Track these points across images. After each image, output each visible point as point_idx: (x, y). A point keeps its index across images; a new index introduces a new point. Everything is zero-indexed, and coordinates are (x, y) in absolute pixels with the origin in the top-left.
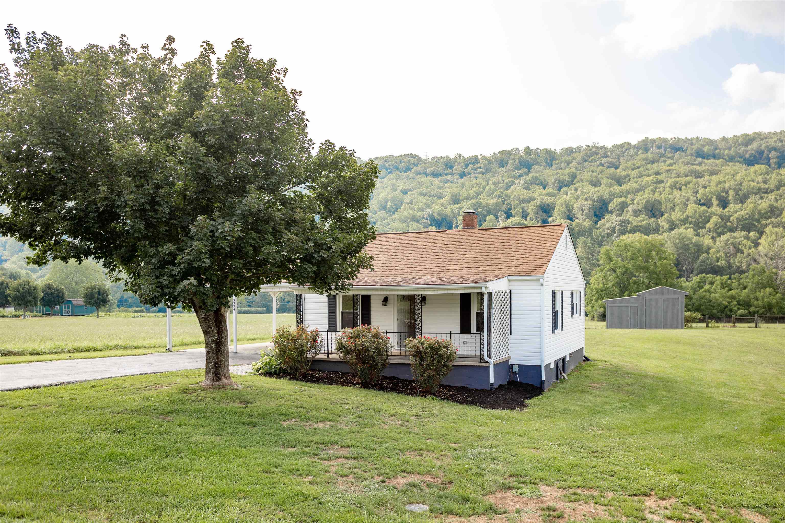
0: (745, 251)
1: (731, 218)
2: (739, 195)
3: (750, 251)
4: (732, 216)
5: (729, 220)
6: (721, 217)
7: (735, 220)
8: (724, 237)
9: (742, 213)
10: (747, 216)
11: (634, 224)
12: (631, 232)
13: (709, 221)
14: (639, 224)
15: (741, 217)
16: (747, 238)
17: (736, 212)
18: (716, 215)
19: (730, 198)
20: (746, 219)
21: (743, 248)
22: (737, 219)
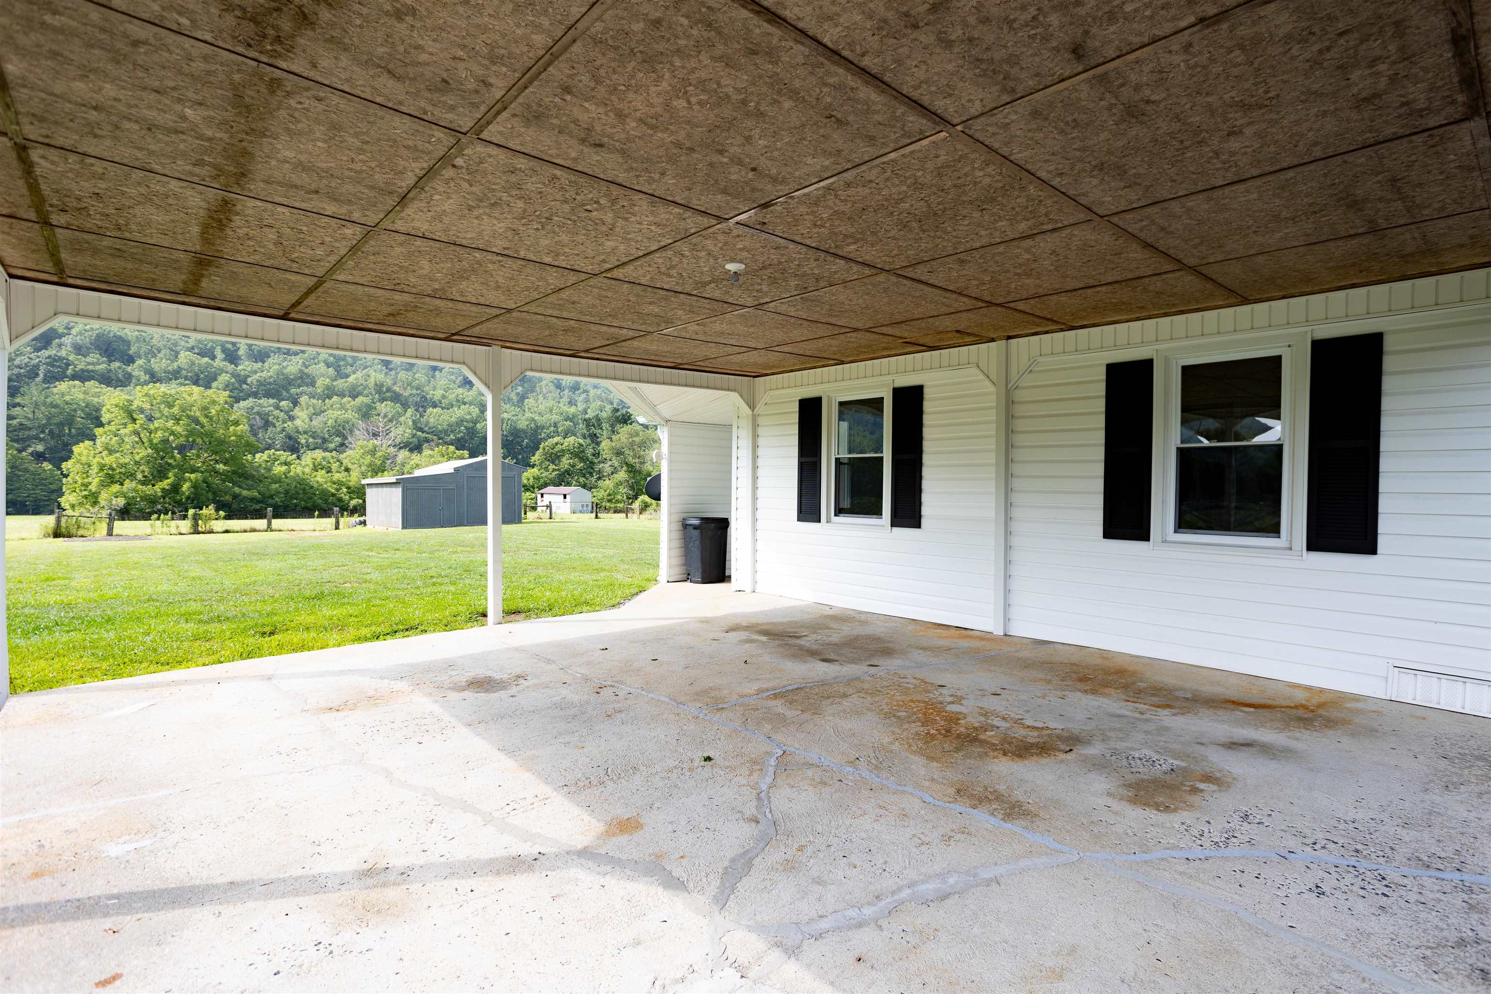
0: (277, 424)
1: (249, 380)
2: (252, 351)
3: (286, 425)
4: (249, 376)
5: (245, 383)
6: (234, 375)
7: (255, 383)
8: (242, 404)
9: (264, 374)
10: (272, 380)
11: (80, 367)
12: (74, 377)
13: (215, 379)
14: (91, 367)
15: (262, 380)
16: (277, 407)
17: (256, 372)
18: (227, 372)
19: (241, 352)
20: (270, 384)
21: (275, 421)
22: (258, 381)
